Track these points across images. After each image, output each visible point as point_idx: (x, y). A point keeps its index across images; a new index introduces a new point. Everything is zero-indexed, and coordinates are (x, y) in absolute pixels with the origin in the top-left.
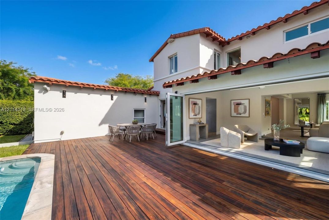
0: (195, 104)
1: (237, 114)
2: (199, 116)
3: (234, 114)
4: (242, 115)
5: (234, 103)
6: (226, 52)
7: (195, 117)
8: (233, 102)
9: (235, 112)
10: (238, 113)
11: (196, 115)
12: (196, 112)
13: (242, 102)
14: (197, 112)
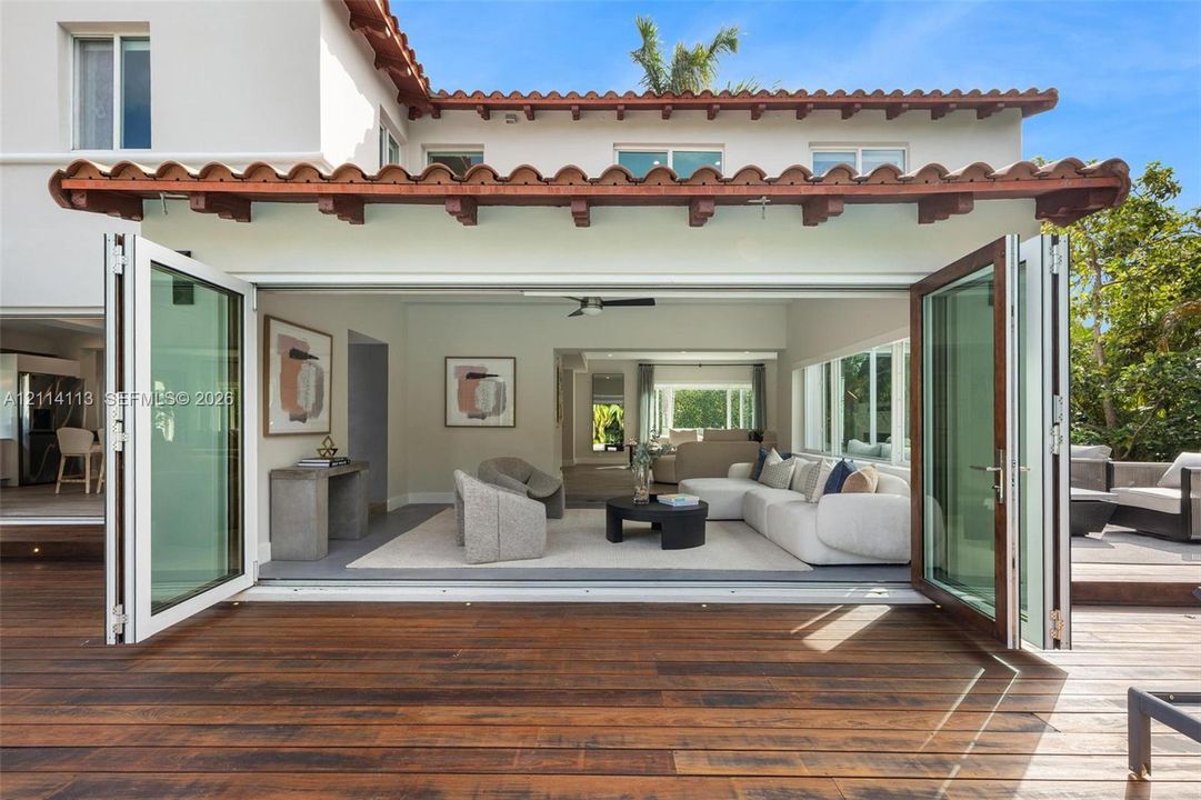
0: (298, 355)
1: (470, 417)
2: (318, 423)
3: (457, 416)
4: (491, 421)
5: (459, 369)
6: (424, 147)
7: (298, 427)
8: (452, 364)
9: (462, 408)
10: (475, 413)
11: (303, 419)
12: (301, 402)
13: (491, 366)
14: (306, 400)
